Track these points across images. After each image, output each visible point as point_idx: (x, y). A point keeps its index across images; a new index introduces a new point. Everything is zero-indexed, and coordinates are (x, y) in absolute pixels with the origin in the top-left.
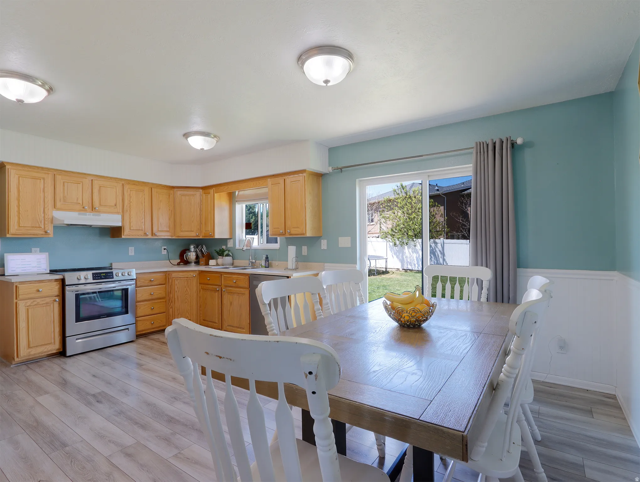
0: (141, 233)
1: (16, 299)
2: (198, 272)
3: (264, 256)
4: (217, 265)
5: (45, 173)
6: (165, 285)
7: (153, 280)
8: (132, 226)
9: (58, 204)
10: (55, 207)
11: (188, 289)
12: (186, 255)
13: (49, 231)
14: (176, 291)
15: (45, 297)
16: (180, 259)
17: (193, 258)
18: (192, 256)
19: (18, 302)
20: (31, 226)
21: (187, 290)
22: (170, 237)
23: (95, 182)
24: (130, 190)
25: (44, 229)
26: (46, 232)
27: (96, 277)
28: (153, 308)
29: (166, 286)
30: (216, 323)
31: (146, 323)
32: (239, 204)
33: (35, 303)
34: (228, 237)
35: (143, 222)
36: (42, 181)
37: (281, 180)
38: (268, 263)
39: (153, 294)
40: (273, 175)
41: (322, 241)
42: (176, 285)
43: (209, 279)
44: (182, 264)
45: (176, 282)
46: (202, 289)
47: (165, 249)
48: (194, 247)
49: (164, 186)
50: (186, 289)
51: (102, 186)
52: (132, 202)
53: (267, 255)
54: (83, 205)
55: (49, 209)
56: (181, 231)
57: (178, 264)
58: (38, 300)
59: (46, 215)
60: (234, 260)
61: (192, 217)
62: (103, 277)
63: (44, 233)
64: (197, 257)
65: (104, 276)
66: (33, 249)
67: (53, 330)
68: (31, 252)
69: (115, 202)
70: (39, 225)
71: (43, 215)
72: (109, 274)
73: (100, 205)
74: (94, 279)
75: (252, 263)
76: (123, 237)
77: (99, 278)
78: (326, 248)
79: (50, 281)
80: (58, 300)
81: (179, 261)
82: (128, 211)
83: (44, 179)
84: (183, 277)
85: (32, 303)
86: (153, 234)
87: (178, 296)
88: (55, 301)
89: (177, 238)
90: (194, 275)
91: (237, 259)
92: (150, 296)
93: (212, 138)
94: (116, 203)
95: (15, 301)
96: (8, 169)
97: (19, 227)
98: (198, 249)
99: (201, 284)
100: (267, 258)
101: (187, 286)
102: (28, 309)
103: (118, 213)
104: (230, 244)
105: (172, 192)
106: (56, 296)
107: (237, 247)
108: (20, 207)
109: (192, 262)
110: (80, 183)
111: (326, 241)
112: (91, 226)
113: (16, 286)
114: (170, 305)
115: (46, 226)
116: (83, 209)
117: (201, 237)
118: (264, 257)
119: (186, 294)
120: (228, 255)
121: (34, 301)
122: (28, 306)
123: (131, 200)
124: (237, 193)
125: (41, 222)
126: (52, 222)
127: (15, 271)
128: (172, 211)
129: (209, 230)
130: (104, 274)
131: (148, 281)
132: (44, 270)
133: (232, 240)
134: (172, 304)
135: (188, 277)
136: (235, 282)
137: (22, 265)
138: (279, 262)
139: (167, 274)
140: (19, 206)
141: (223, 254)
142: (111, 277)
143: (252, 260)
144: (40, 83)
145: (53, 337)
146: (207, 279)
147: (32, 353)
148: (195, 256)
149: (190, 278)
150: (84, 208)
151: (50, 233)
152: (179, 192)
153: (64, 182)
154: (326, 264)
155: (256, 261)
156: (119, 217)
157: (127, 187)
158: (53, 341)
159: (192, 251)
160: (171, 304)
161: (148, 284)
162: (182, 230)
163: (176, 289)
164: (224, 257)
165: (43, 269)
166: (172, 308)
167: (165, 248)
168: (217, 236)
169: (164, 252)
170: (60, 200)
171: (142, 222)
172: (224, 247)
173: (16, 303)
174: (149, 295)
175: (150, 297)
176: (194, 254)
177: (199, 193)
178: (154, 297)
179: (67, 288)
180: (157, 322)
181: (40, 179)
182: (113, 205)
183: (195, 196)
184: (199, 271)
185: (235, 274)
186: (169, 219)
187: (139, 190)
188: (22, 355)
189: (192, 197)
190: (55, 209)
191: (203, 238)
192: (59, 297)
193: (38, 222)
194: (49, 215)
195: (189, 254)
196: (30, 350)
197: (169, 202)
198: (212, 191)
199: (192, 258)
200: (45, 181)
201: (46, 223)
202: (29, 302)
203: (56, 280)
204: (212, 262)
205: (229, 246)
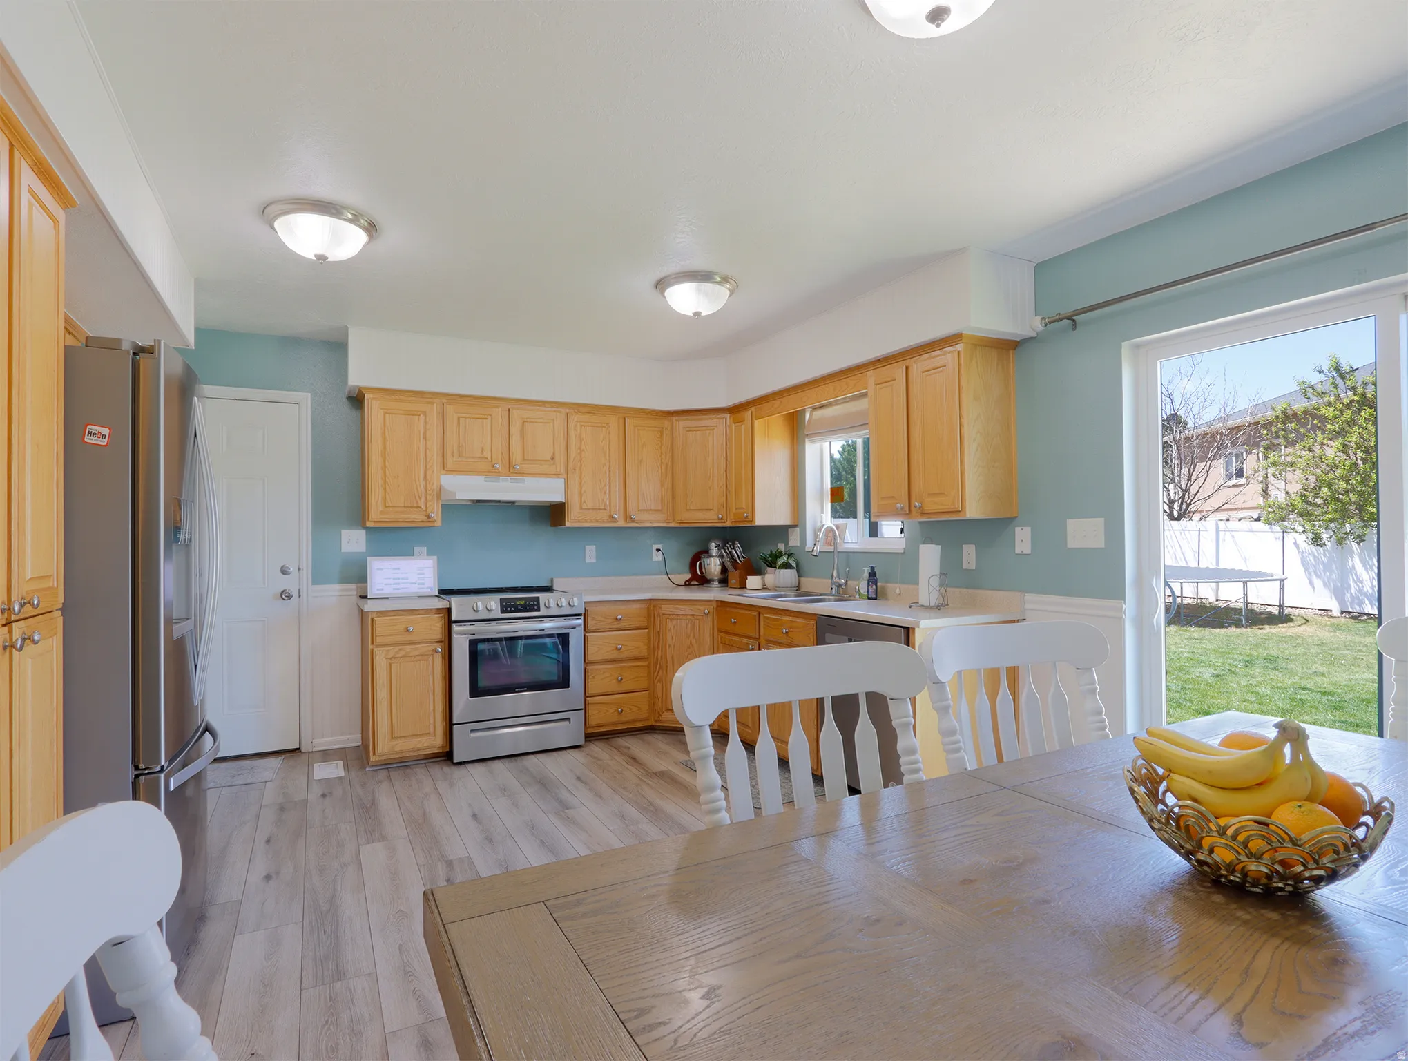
0: (603, 515)
1: (372, 643)
2: (714, 604)
3: (865, 569)
4: (764, 588)
5: (428, 403)
6: (647, 630)
7: (621, 619)
8: (585, 502)
9: (450, 462)
10: (444, 469)
11: (694, 641)
12: (700, 564)
13: (433, 515)
14: (669, 646)
15: (419, 643)
16: (691, 573)
17: (715, 570)
18: (713, 565)
19: (375, 649)
20: (403, 505)
21: (691, 643)
22: (664, 525)
23: (515, 413)
24: (581, 426)
25: (426, 511)
26: (429, 517)
27: (507, 607)
28: (622, 679)
29: (648, 633)
31: (608, 711)
32: (814, 442)
33: (402, 653)
34: (788, 523)
35: (608, 491)
36: (422, 417)
37: (898, 371)
38: (874, 587)
39: (621, 649)
40: (879, 360)
41: (1018, 529)
42: (670, 630)
43: (735, 622)
44: (696, 583)
45: (670, 625)
46: (721, 643)
47: (658, 550)
48: (718, 546)
49: (650, 412)
50: (688, 641)
51: (528, 420)
52: (583, 450)
53: (872, 568)
54: (492, 461)
55: (433, 472)
56: (688, 510)
57: (687, 584)
58: (408, 648)
59: (430, 483)
60: (802, 579)
61: (710, 477)
62: (520, 608)
63: (426, 518)
64: (724, 570)
65: (521, 605)
66: (416, 549)
67: (431, 708)
68: (413, 555)
69: (552, 451)
70: (417, 502)
71: (423, 484)
72: (532, 603)
73: (524, 459)
74: (503, 612)
75: (838, 587)
76: (568, 524)
77: (513, 609)
78: (1028, 551)
79: (427, 611)
80: (440, 650)
81: (689, 576)
82: (577, 470)
83: (424, 413)
84: (683, 613)
85: (397, 652)
86: (627, 517)
87: (672, 657)
88: (436, 652)
89: (678, 525)
90: (706, 611)
91: (808, 577)
92: (615, 651)
93: (719, 283)
94: (554, 454)
95: (370, 647)
96: (368, 400)
97: (386, 507)
98: (725, 550)
99: (722, 632)
100: (873, 574)
101: (692, 635)
102: (390, 664)
103: (557, 475)
104: (794, 540)
105: (667, 424)
106: (438, 642)
107: (809, 545)
108: (387, 470)
109: (713, 581)
110: (485, 416)
111: (1028, 530)
112: (513, 503)
113: (372, 619)
114: (657, 675)
115: (429, 504)
116: (492, 471)
117: (728, 524)
118: (866, 571)
120: (786, 566)
121: (400, 650)
122: (390, 659)
123: (583, 447)
124: (808, 415)
125: (420, 498)
126: (439, 496)
127: (382, 589)
128: (667, 465)
129: (744, 507)
130: (523, 602)
131: (610, 621)
132: (429, 590)
133: (798, 529)
134: (660, 673)
135: (693, 615)
136: (787, 633)
137: (394, 579)
138: (906, 586)
139: (652, 606)
140: (384, 468)
141: (775, 563)
142: (536, 607)
143: (837, 580)
144: (350, 216)
145: (432, 722)
146: (731, 621)
147: (397, 749)
148: (720, 567)
149: (699, 617)
150: (493, 466)
151: (436, 518)
152: (681, 424)
153: (459, 418)
154: (1028, 597)
155: (849, 582)
156: (559, 483)
157: (575, 418)
158: (432, 730)
159: (714, 555)
160: (659, 671)
161: (611, 627)
162: (688, 508)
163: (670, 641)
164: (778, 570)
165: (427, 588)
166: (660, 681)
167: (659, 547)
168: (760, 520)
169: (658, 557)
170: (453, 453)
171: (605, 493)
172: (781, 547)
173: (372, 650)
174: (613, 650)
175: (614, 655)
176: (717, 561)
177: (721, 422)
178: (622, 656)
179: (455, 627)
180: (631, 709)
181: (420, 415)
182: (549, 458)
183: (715, 430)
184: (717, 601)
185: (786, 612)
186: (662, 486)
187: (599, 425)
188: (380, 751)
189: (708, 432)
190: (445, 472)
191: (734, 525)
192: (442, 644)
193: (416, 498)
194: (433, 484)
195: (708, 561)
196: (394, 742)
197: (661, 447)
198: (747, 415)
199: (713, 571)
200: (428, 419)
201: (429, 498)
202: (393, 651)
203: (439, 610)
204: (753, 581)
205: (791, 544)
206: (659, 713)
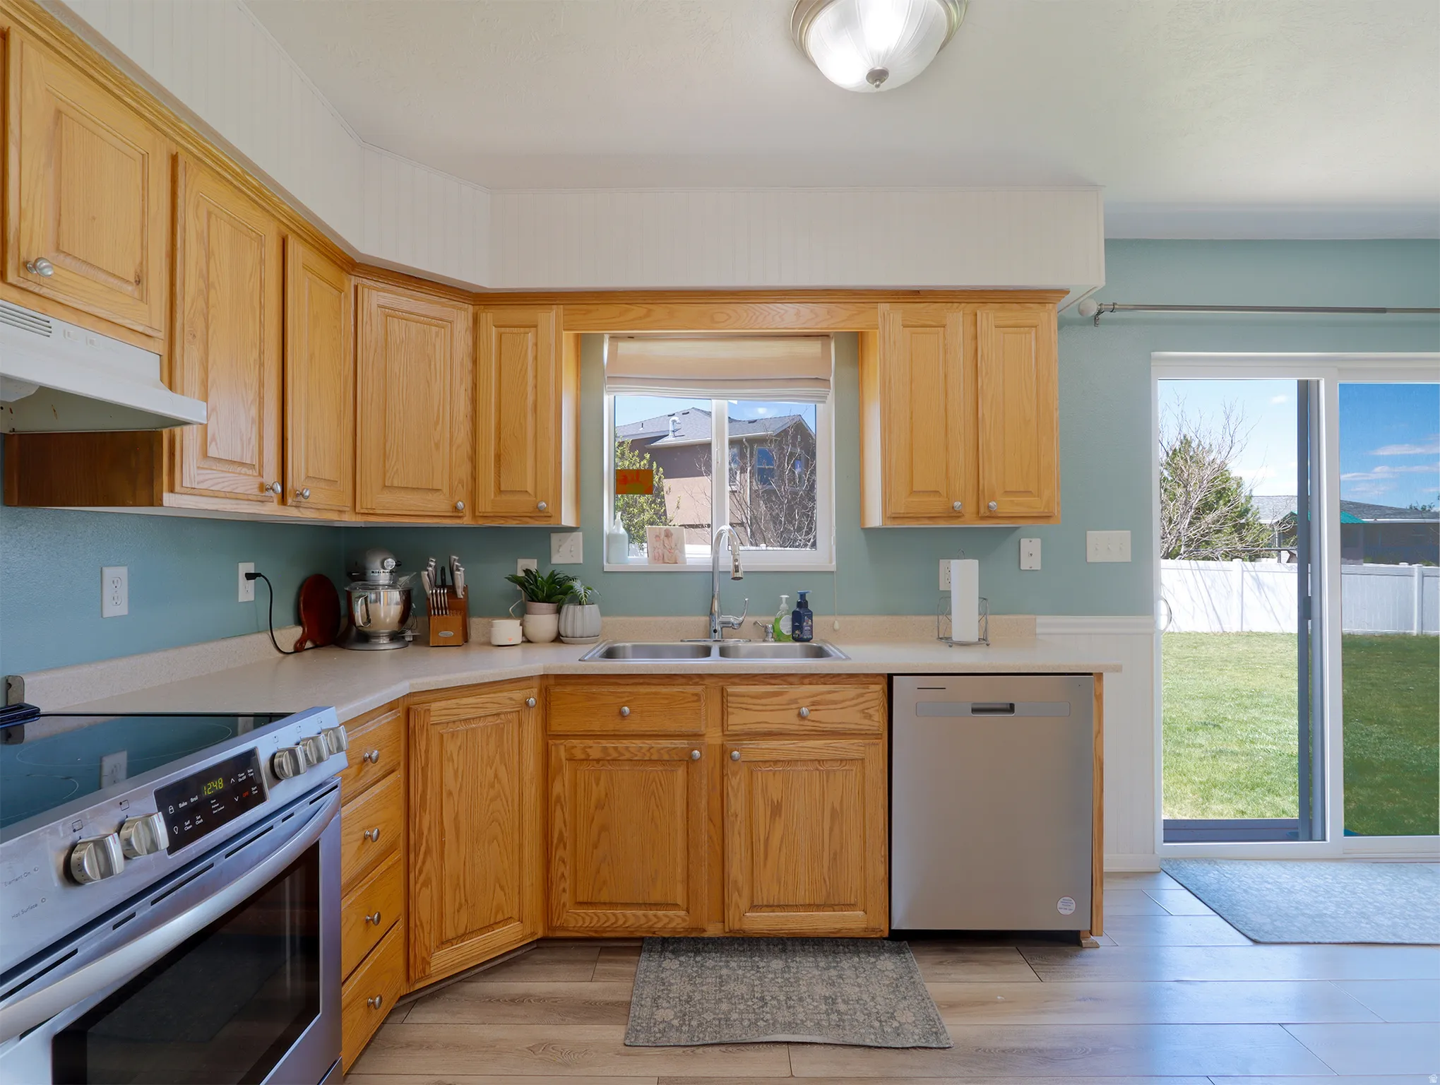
0: (248, 483)
3: (784, 597)
6: (399, 772)
7: (370, 756)
14: (450, 794)
16: (299, 622)
21: (496, 776)
24: (209, 212)
27: (181, 817)
30: (677, 905)
38: (810, 623)
39: (372, 836)
40: (918, 291)
41: (1024, 542)
42: (451, 759)
43: (631, 713)
45: (451, 747)
46: (570, 760)
47: (249, 576)
48: (398, 565)
50: (490, 773)
51: (70, 111)
53: (803, 596)
57: (299, 648)
62: (217, 808)
65: (219, 796)
69: (138, 262)
72: (240, 778)
73: (58, 249)
74: (177, 842)
75: (726, 628)
76: (164, 501)
78: (1037, 565)
84: (481, 712)
86: (286, 495)
87: (456, 818)
89: (361, 520)
90: (531, 700)
92: (362, 849)
94: (143, 265)
100: (803, 604)
101: (498, 757)
103: (146, 337)
104: (556, 553)
105: (347, 285)
107: (611, 562)
109: (378, 637)
111: (1037, 542)
114: (421, 872)
118: (784, 601)
119: (491, 800)
123: (214, 277)
124: (610, 347)
129: (530, 489)
130: (219, 784)
131: (356, 770)
133: (579, 535)
135: (498, 715)
138: (848, 618)
139: (405, 710)
142: (251, 791)
149: (510, 717)
152: (374, 297)
154: (1041, 619)
159: (381, 582)
160: (424, 863)
161: (355, 786)
162: (385, 483)
163: (449, 782)
167: (252, 569)
169: (247, 591)
174: (359, 848)
175: (362, 860)
176: (396, 596)
177: (463, 318)
178: (374, 853)
180: (384, 984)
183: (448, 330)
184: (545, 675)
185: (806, 679)
187: (243, 228)
189: (433, 329)
191: (480, 523)
195: (368, 597)
198: (547, 318)
199: (382, 615)
205: (556, 559)
206: (424, 959)
